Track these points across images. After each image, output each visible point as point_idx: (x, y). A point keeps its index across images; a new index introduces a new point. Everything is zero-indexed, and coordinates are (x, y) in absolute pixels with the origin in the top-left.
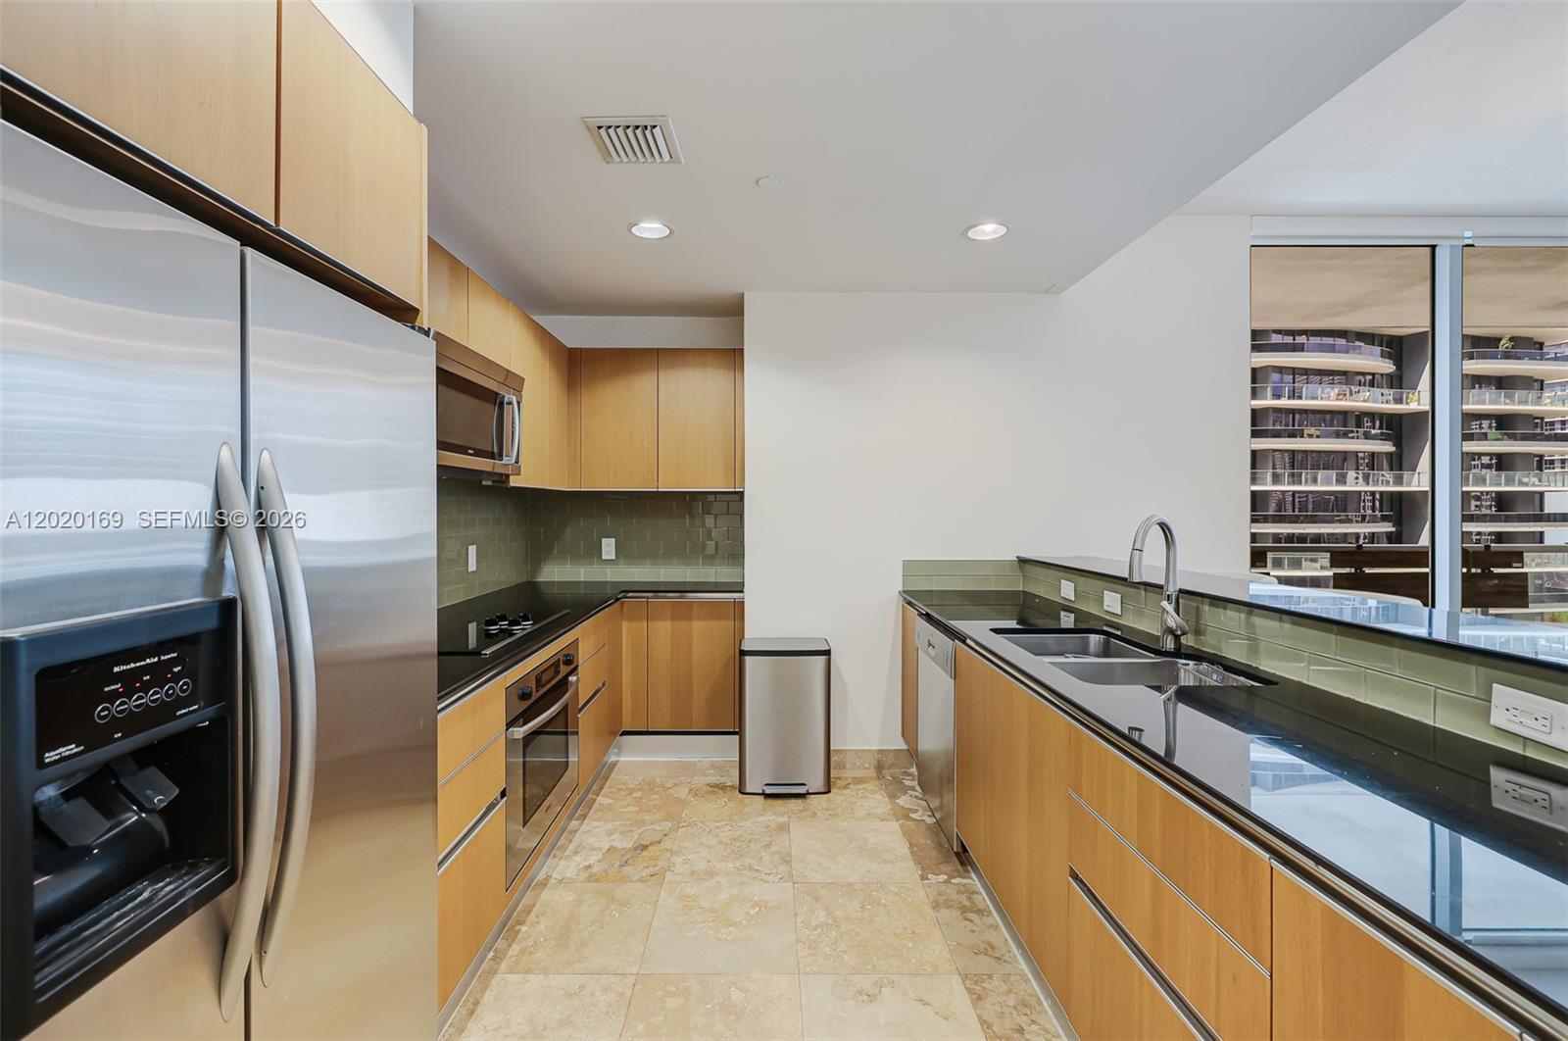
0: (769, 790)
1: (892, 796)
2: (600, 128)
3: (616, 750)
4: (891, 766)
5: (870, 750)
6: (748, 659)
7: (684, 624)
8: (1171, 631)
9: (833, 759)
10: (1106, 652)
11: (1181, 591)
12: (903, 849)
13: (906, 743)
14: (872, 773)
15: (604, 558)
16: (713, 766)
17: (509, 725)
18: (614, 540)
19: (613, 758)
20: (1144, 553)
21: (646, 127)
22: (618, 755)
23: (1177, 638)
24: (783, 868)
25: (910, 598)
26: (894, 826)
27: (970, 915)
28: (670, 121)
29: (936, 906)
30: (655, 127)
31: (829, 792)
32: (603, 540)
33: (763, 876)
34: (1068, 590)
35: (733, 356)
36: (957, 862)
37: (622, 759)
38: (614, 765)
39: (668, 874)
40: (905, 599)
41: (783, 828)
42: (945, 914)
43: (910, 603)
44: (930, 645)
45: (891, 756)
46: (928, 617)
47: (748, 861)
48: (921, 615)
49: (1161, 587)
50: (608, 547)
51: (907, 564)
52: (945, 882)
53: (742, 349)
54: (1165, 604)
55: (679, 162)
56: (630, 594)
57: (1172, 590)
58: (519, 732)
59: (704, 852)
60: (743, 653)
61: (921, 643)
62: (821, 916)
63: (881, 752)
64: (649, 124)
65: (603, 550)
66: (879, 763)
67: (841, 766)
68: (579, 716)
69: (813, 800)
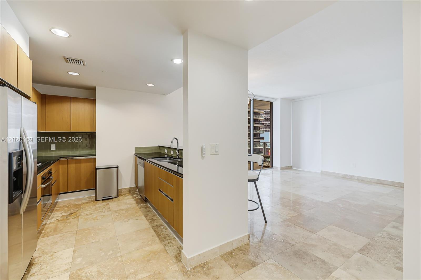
0: (103, 199)
1: (132, 195)
2: (67, 59)
3: (57, 199)
4: (132, 191)
5: (127, 188)
6: (98, 170)
7: (79, 164)
8: (177, 155)
9: (119, 191)
10: (170, 159)
11: (179, 149)
12: (135, 202)
13: (136, 185)
14: (128, 192)
15: (51, 149)
16: (87, 197)
17: (42, 184)
18: (55, 145)
19: (56, 201)
20: (173, 143)
21: (79, 61)
22: (58, 200)
23: (179, 156)
24: (109, 210)
25: (136, 155)
26: (133, 200)
27: (147, 208)
28: (85, 61)
29: (140, 208)
30: (81, 61)
31: (118, 197)
32: (51, 145)
33: (104, 212)
34: (166, 151)
35: (93, 101)
36: (145, 202)
37: (59, 200)
38: (57, 202)
39: (80, 216)
40: (135, 155)
41: (108, 204)
42: (142, 209)
43: (136, 156)
44: (140, 163)
45: (132, 189)
46: (140, 158)
47: (100, 211)
48: (138, 158)
49: (176, 149)
50: (53, 147)
51: (136, 148)
52: (142, 205)
53: (96, 99)
54: (176, 151)
55: (85, 66)
56: (61, 158)
57: (178, 149)
58: (44, 186)
59: (88, 211)
60: (96, 169)
61: (138, 163)
62: (117, 214)
63: (130, 188)
64: (80, 60)
65: (51, 147)
66: (130, 190)
67: (121, 192)
68: (52, 186)
69: (114, 199)
